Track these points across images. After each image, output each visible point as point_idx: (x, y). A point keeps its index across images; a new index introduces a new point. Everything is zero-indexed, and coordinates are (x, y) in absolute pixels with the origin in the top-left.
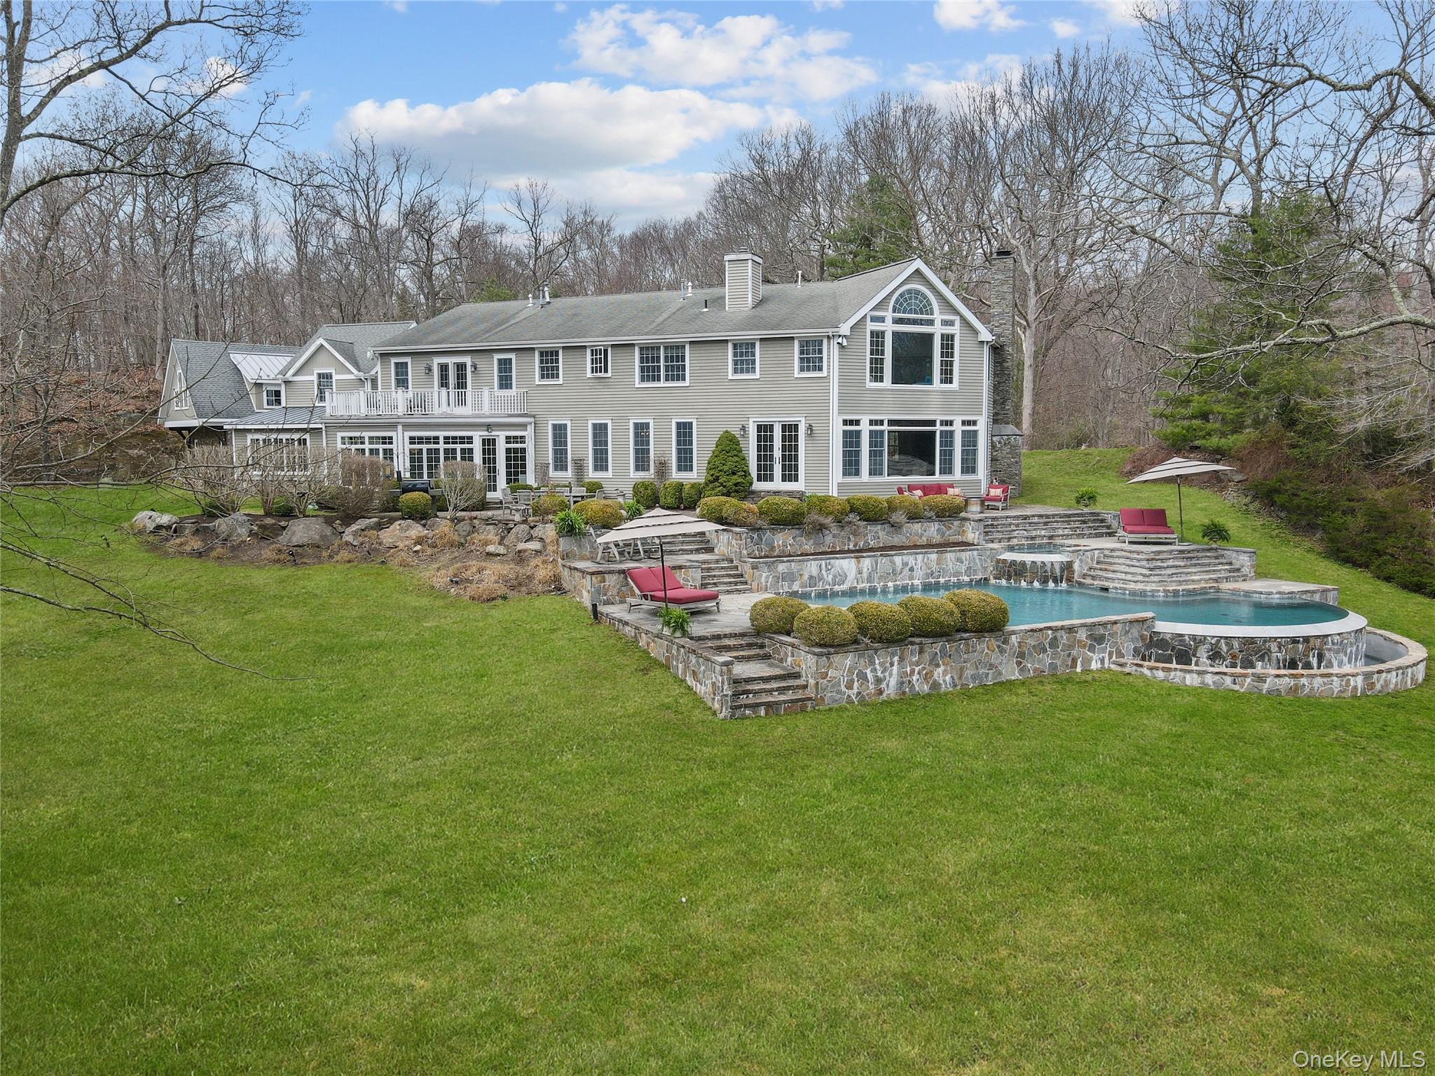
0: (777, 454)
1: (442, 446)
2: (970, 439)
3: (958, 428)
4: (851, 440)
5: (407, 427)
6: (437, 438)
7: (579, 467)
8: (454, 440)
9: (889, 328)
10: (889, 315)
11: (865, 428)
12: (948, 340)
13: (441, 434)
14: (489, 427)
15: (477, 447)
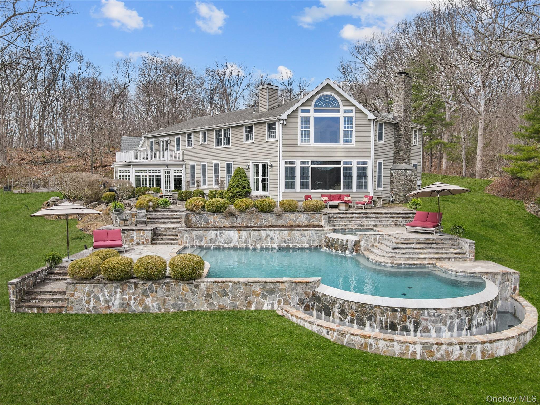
0: (261, 178)
1: (148, 174)
2: (362, 171)
3: (355, 166)
4: (290, 171)
5: (134, 166)
6: (146, 170)
7: (198, 184)
8: (153, 171)
9: (312, 115)
10: (312, 108)
11: (298, 166)
12: (348, 120)
13: (148, 169)
14: (167, 166)
15: (162, 174)
